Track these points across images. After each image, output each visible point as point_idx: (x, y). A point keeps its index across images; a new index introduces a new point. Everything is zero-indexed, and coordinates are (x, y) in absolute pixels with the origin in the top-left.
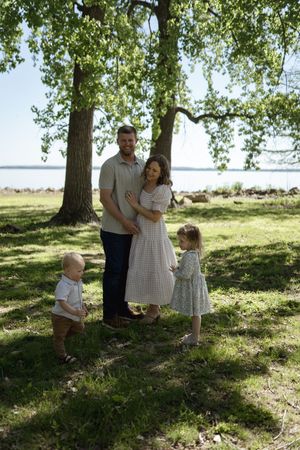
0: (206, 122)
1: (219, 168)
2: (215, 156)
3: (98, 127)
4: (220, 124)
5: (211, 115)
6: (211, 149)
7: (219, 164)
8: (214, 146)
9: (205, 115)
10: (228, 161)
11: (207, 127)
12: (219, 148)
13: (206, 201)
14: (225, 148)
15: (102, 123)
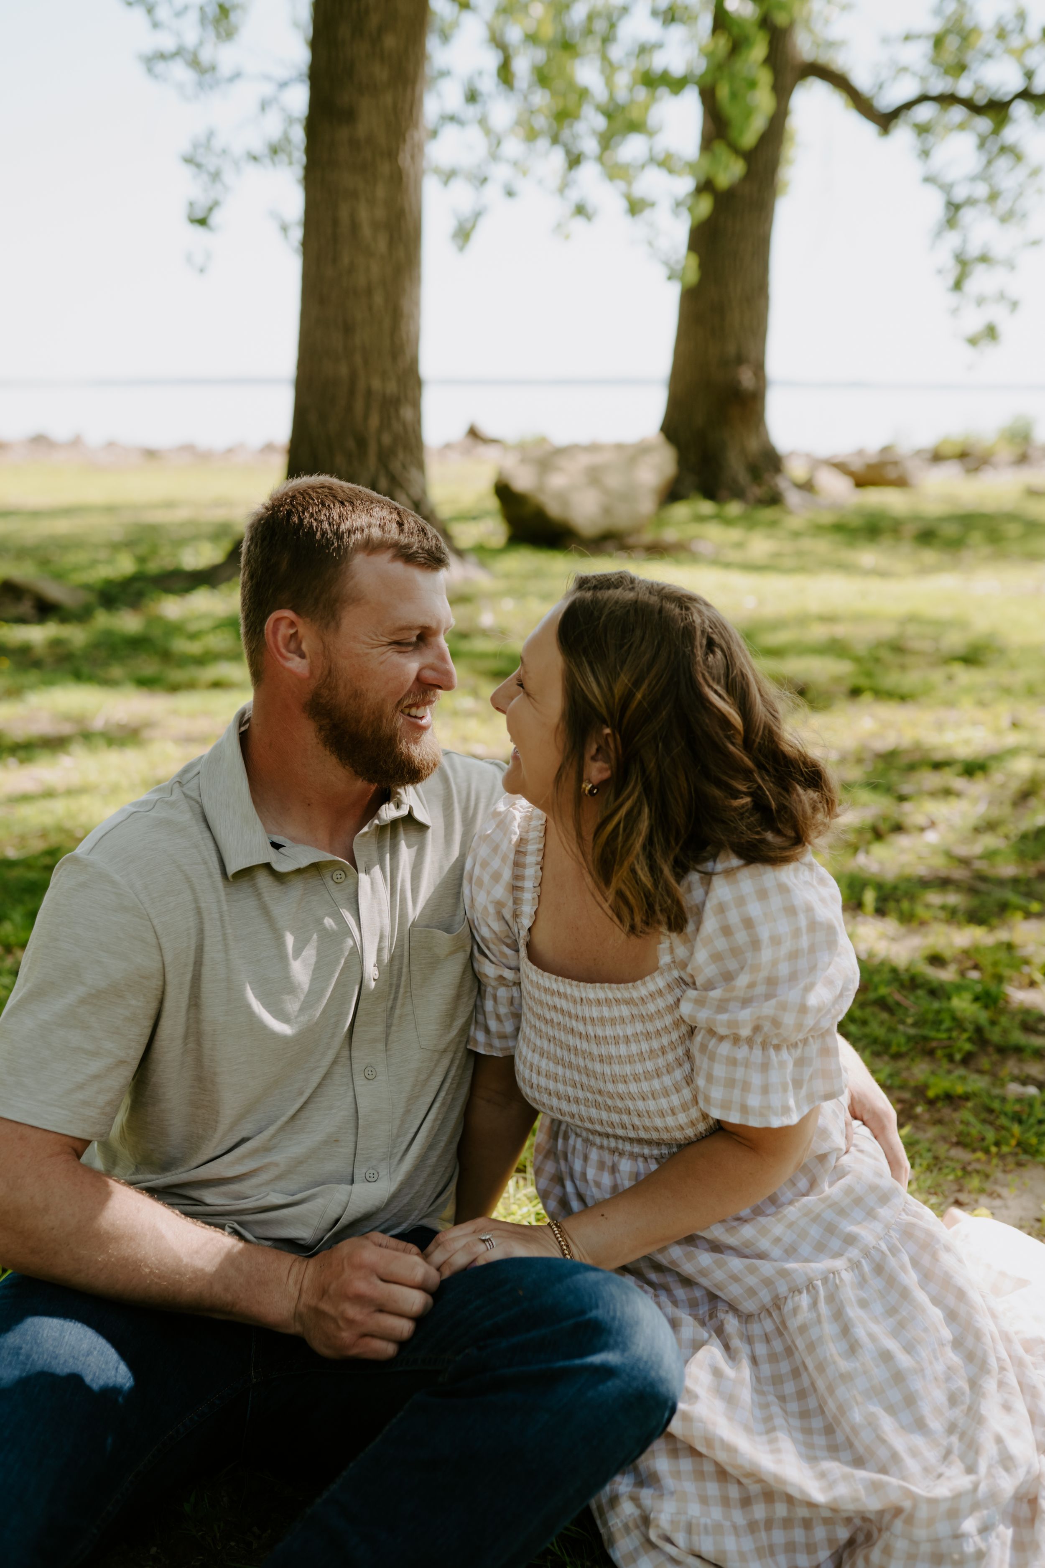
0: (923, 130)
1: (973, 341)
2: (958, 286)
3: (452, 119)
4: (982, 144)
5: (947, 100)
6: (944, 256)
7: (974, 322)
8: (952, 240)
9: (924, 98)
10: (1014, 305)
11: (925, 154)
12: (973, 250)
13: (901, 483)
14: (999, 250)
15: (472, 97)
